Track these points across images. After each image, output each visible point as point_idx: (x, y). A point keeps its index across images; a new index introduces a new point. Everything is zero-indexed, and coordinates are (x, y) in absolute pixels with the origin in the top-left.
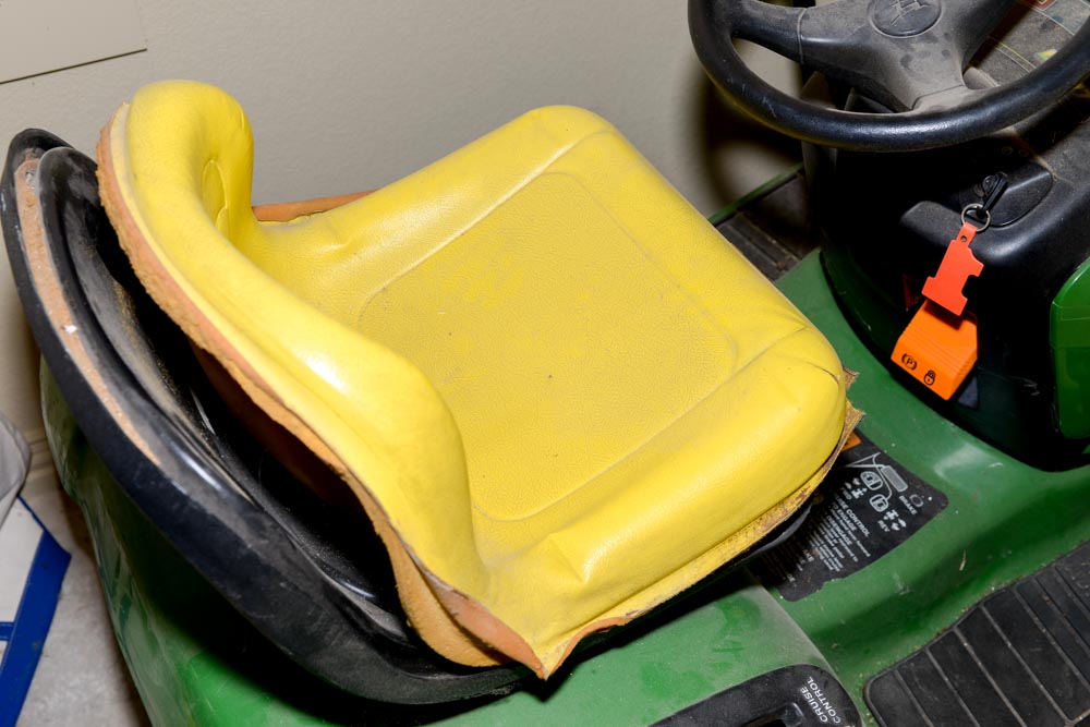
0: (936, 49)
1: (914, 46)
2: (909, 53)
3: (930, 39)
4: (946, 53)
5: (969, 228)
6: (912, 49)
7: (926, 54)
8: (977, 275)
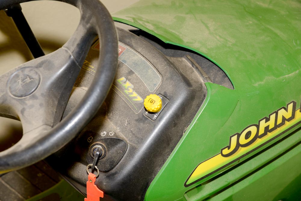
0: (36, 103)
1: (27, 102)
2: (25, 107)
3: (34, 97)
4: (41, 105)
5: (92, 176)
6: (26, 104)
7: (32, 106)
8: (103, 197)
